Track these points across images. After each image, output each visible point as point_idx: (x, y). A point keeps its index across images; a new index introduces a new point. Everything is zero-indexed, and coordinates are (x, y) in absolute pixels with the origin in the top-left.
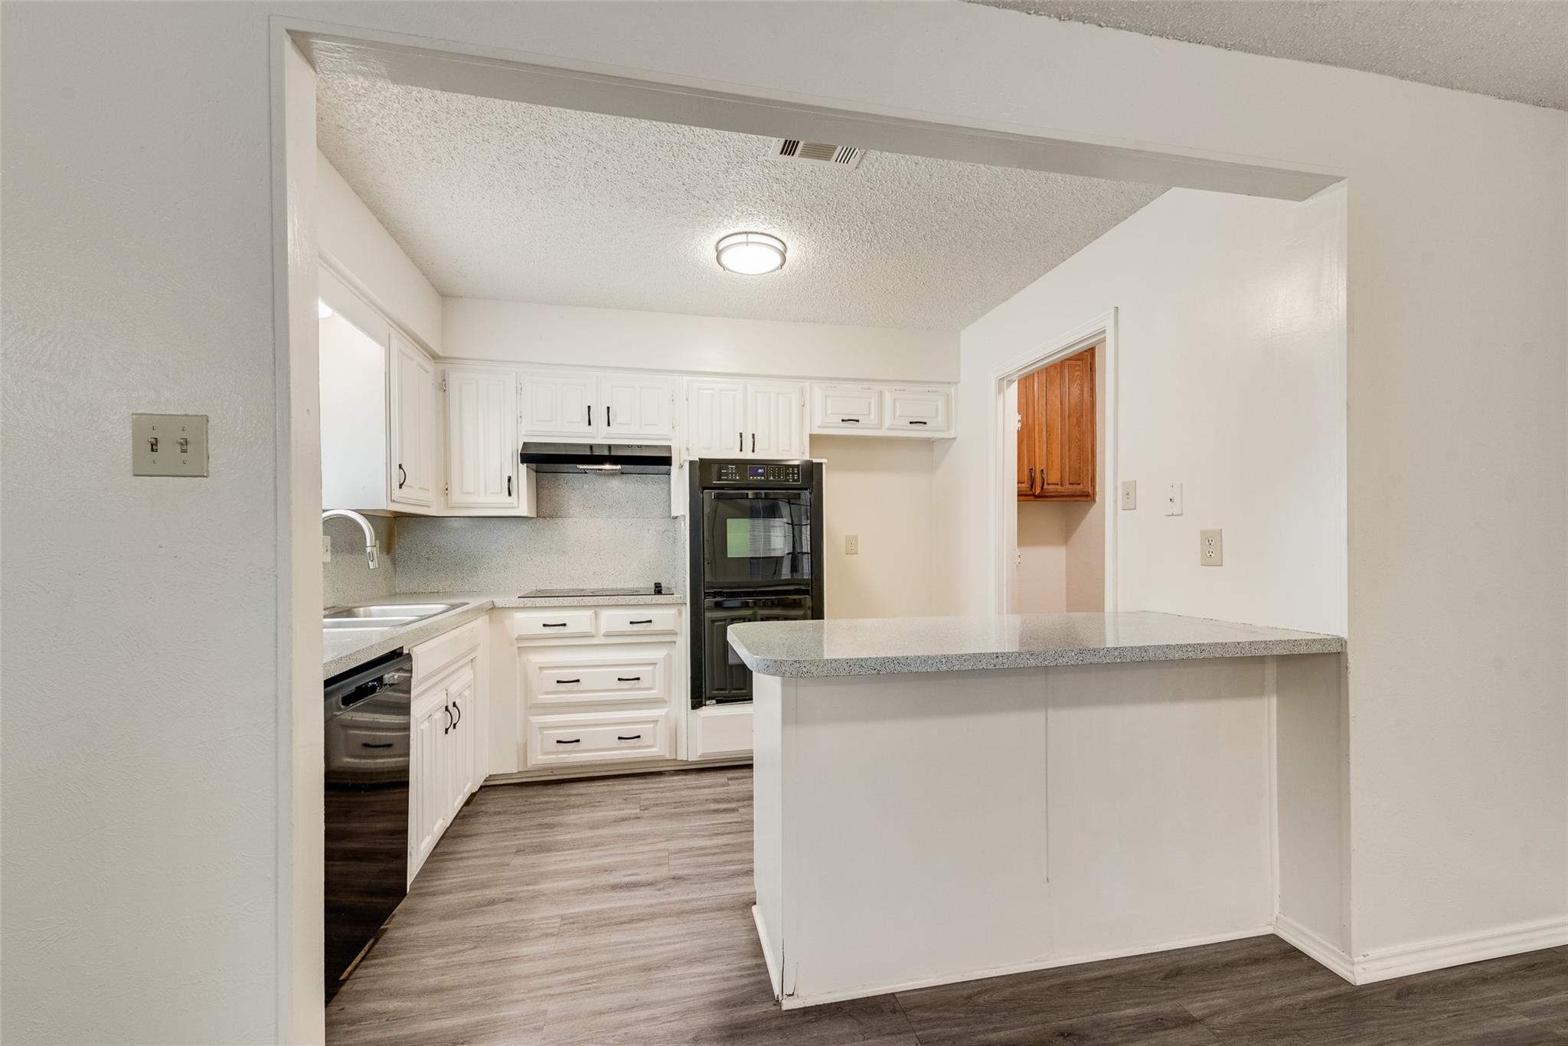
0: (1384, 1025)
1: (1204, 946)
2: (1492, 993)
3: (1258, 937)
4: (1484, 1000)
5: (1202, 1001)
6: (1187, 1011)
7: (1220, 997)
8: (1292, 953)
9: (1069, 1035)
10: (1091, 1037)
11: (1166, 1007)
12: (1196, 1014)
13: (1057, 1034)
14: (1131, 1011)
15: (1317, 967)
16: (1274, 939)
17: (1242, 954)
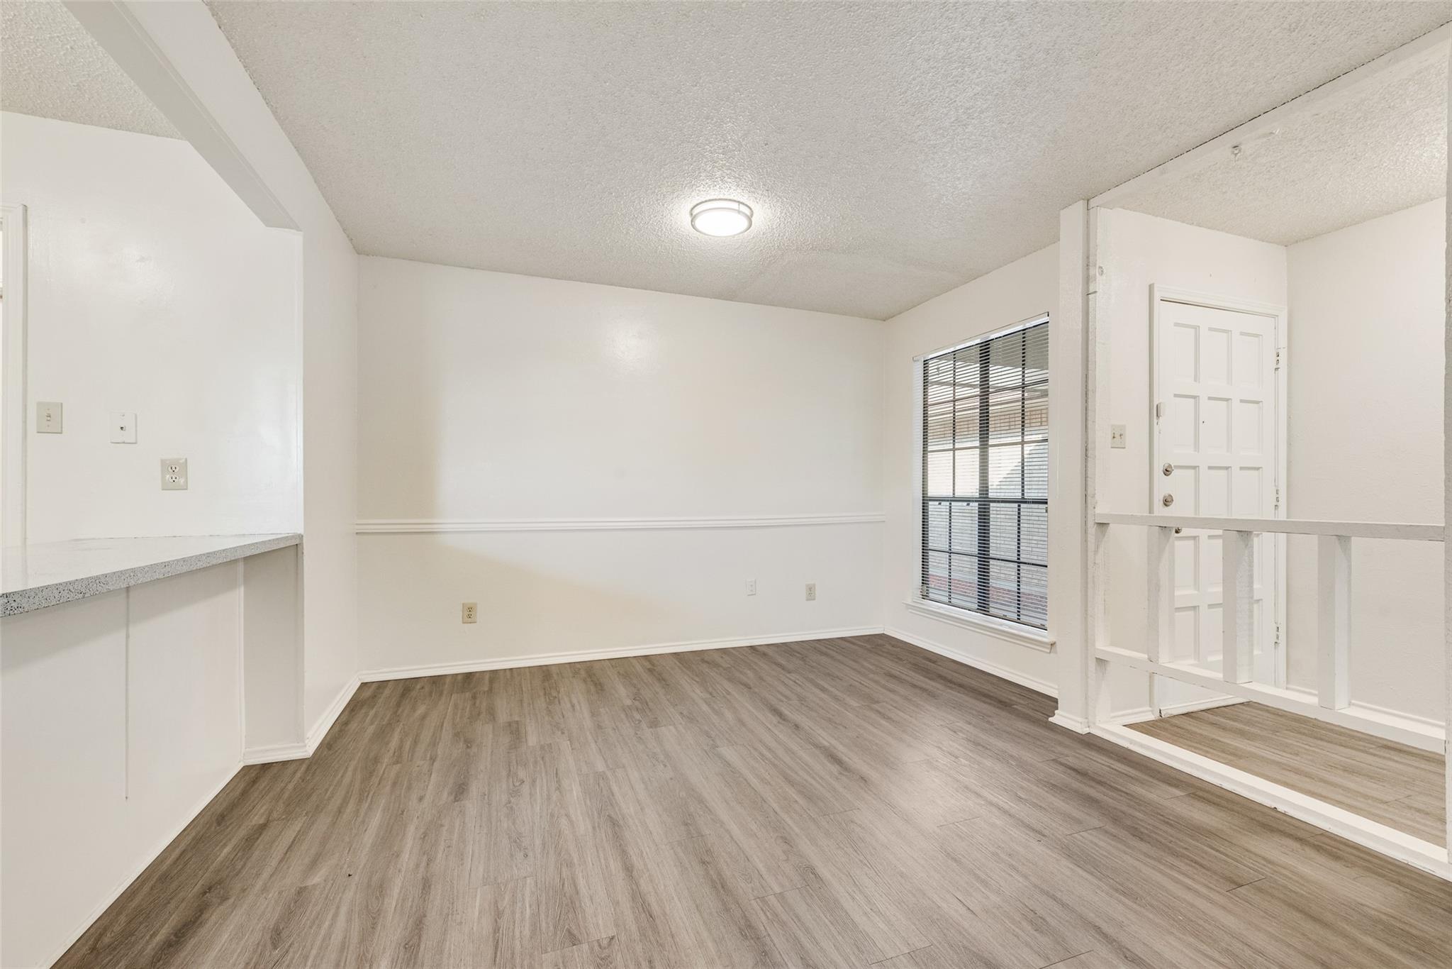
0: (338, 761)
1: (216, 796)
2: (353, 726)
3: (239, 773)
4: (354, 730)
5: (255, 815)
6: (255, 825)
7: (261, 807)
8: (265, 767)
9: (210, 889)
10: (225, 877)
11: (242, 832)
12: (262, 821)
13: (201, 896)
14: (226, 850)
15: (285, 764)
16: (247, 769)
17: (242, 786)
